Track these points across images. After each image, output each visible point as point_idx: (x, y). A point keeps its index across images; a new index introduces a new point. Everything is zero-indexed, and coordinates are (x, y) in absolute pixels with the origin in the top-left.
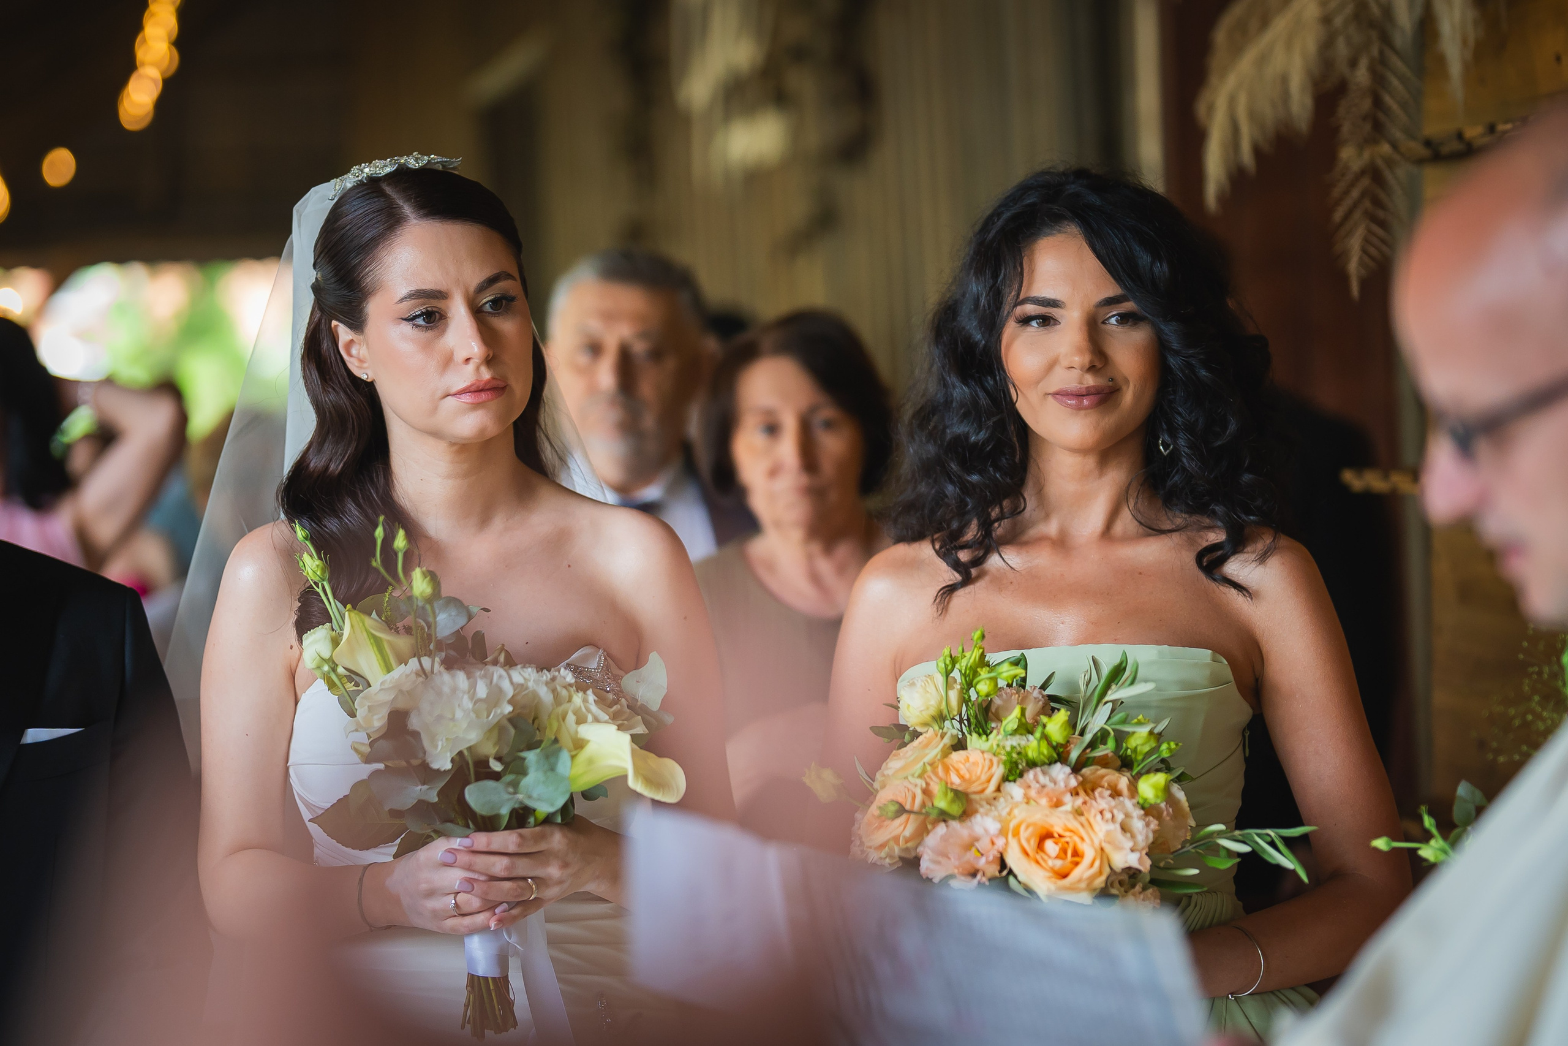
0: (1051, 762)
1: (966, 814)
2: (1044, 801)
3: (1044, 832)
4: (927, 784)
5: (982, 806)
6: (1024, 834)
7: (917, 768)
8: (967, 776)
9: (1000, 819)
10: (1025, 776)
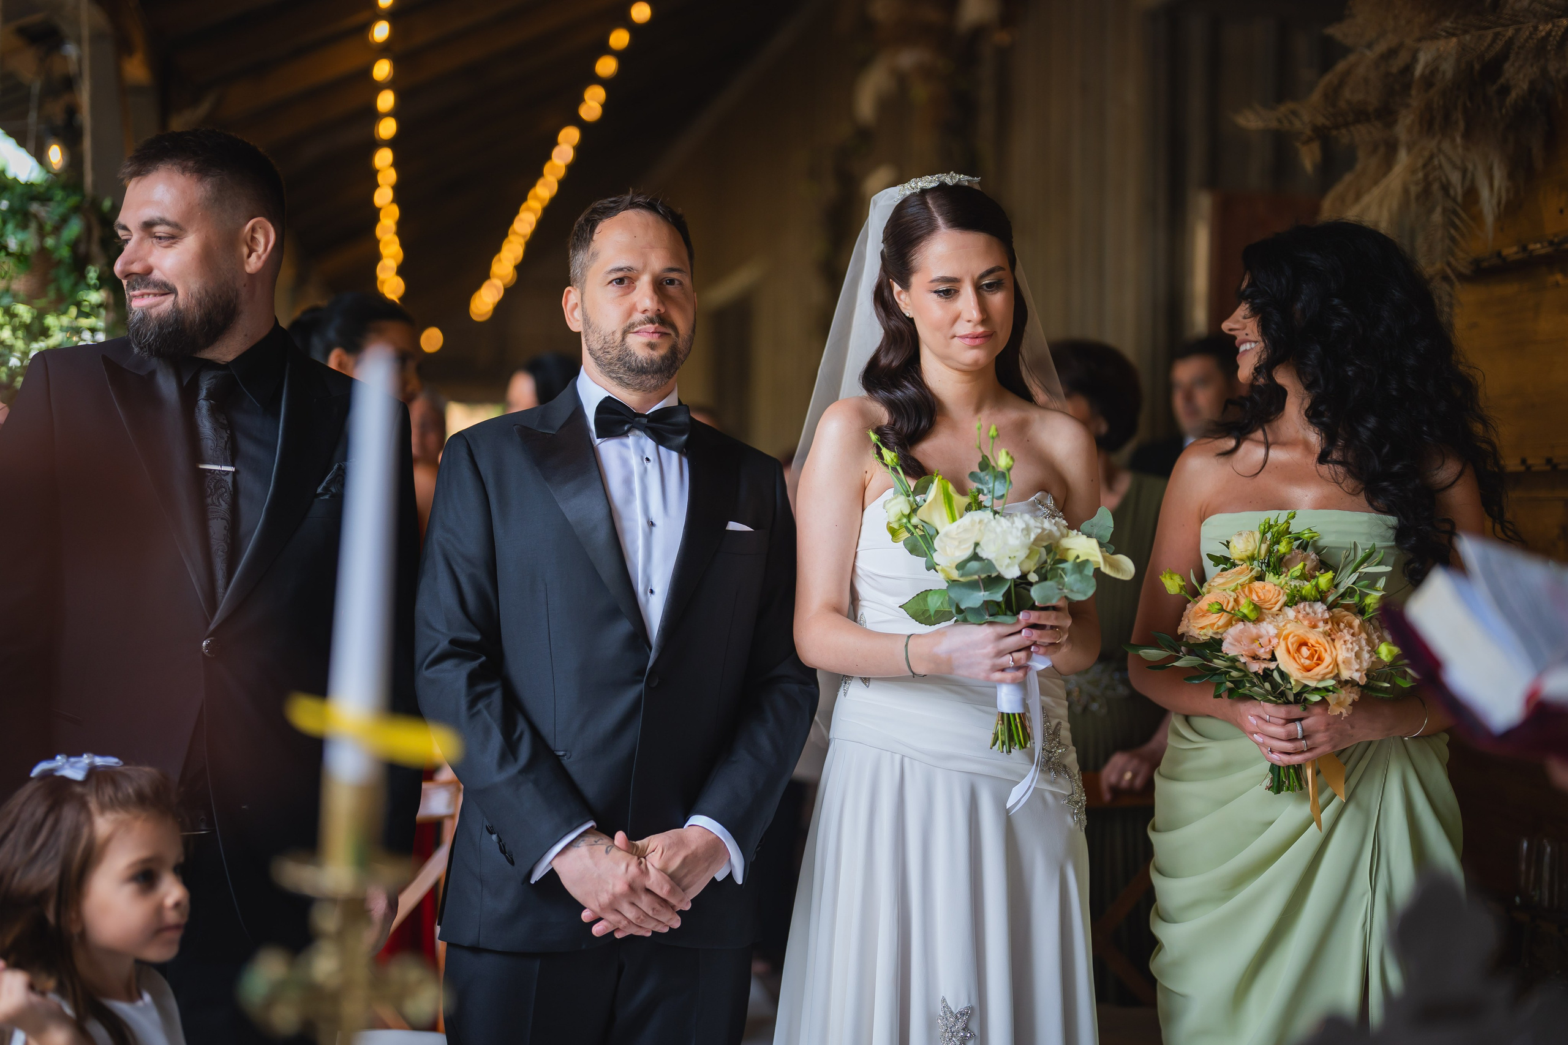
0: (1316, 600)
1: (1258, 620)
2: (1306, 623)
3: (1303, 641)
4: (1238, 596)
5: (1268, 618)
6: (1291, 640)
7: (1233, 585)
8: (1262, 597)
9: (1277, 627)
10: (1298, 605)
